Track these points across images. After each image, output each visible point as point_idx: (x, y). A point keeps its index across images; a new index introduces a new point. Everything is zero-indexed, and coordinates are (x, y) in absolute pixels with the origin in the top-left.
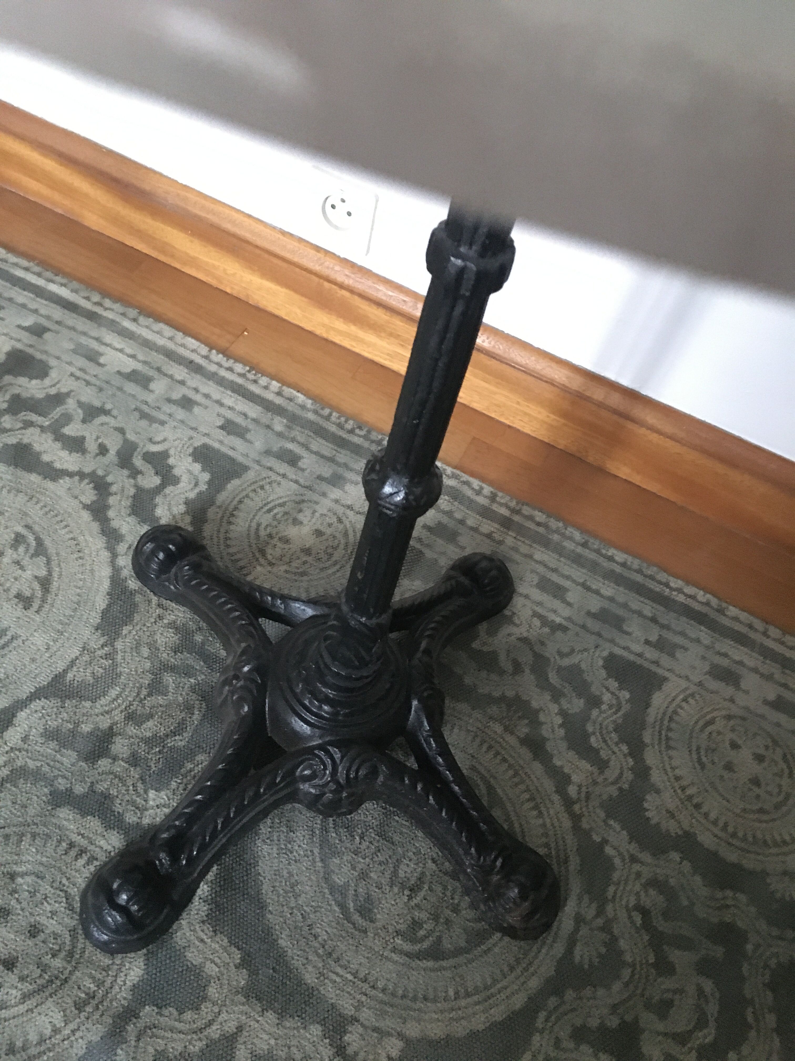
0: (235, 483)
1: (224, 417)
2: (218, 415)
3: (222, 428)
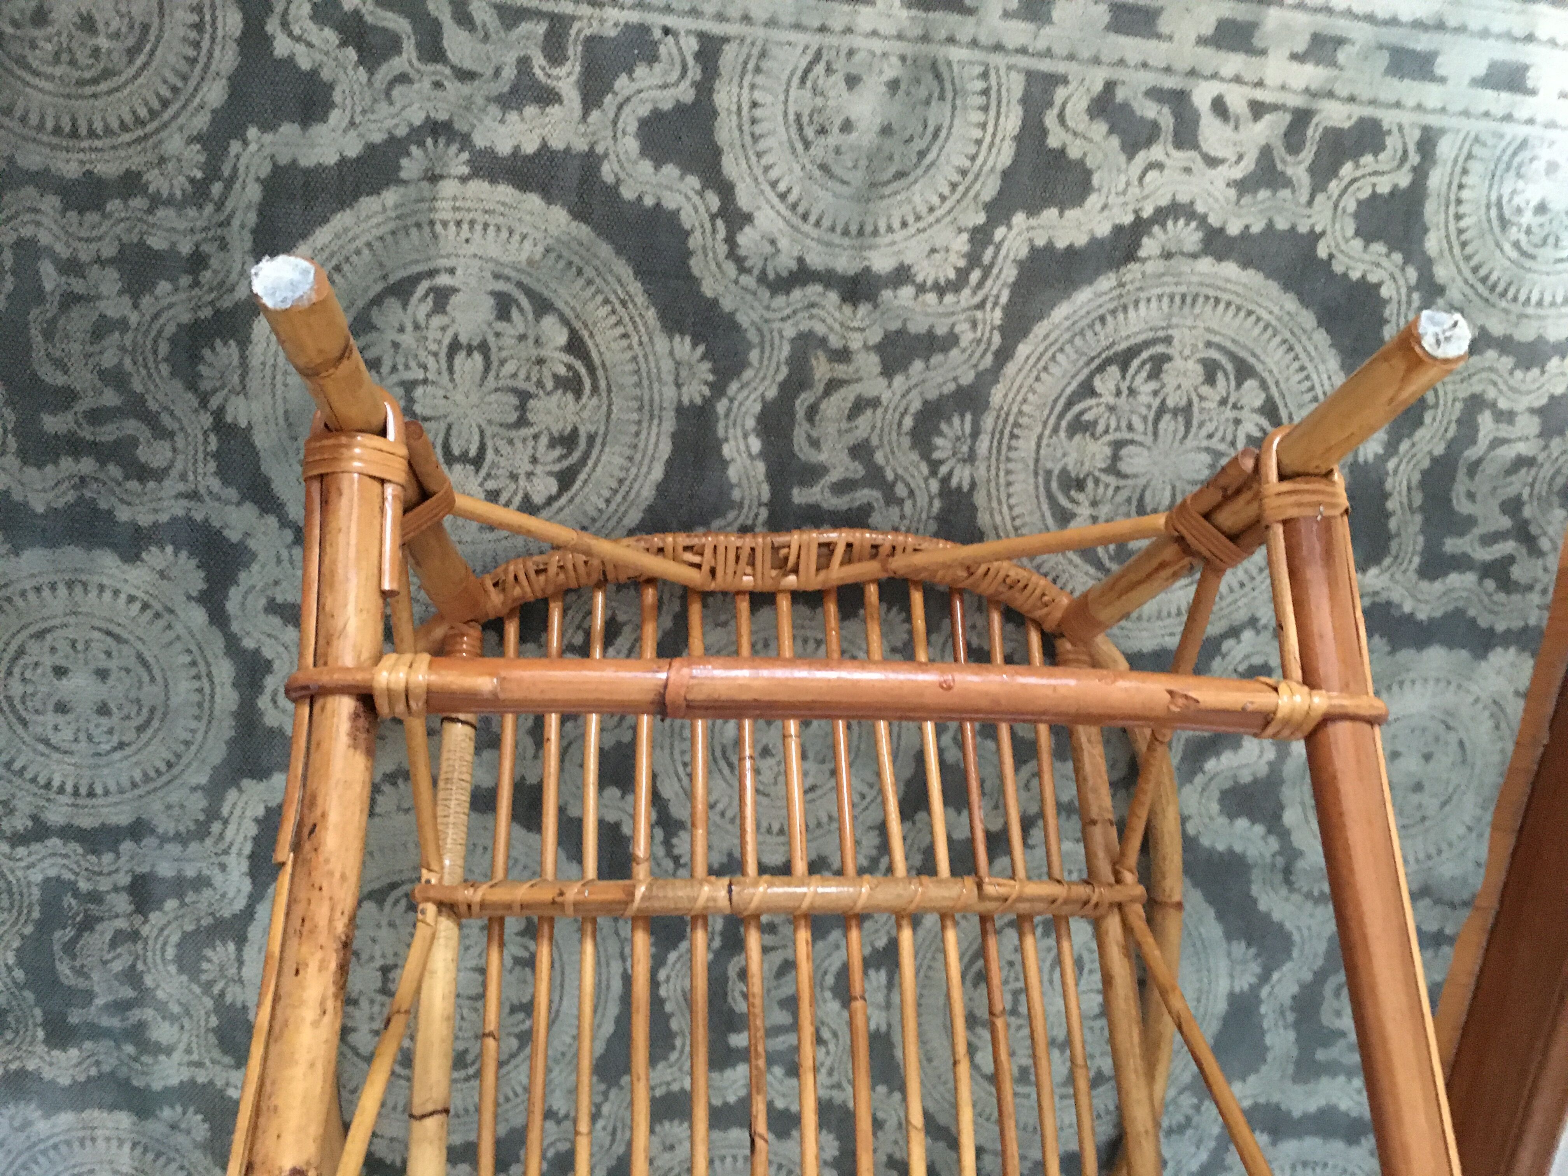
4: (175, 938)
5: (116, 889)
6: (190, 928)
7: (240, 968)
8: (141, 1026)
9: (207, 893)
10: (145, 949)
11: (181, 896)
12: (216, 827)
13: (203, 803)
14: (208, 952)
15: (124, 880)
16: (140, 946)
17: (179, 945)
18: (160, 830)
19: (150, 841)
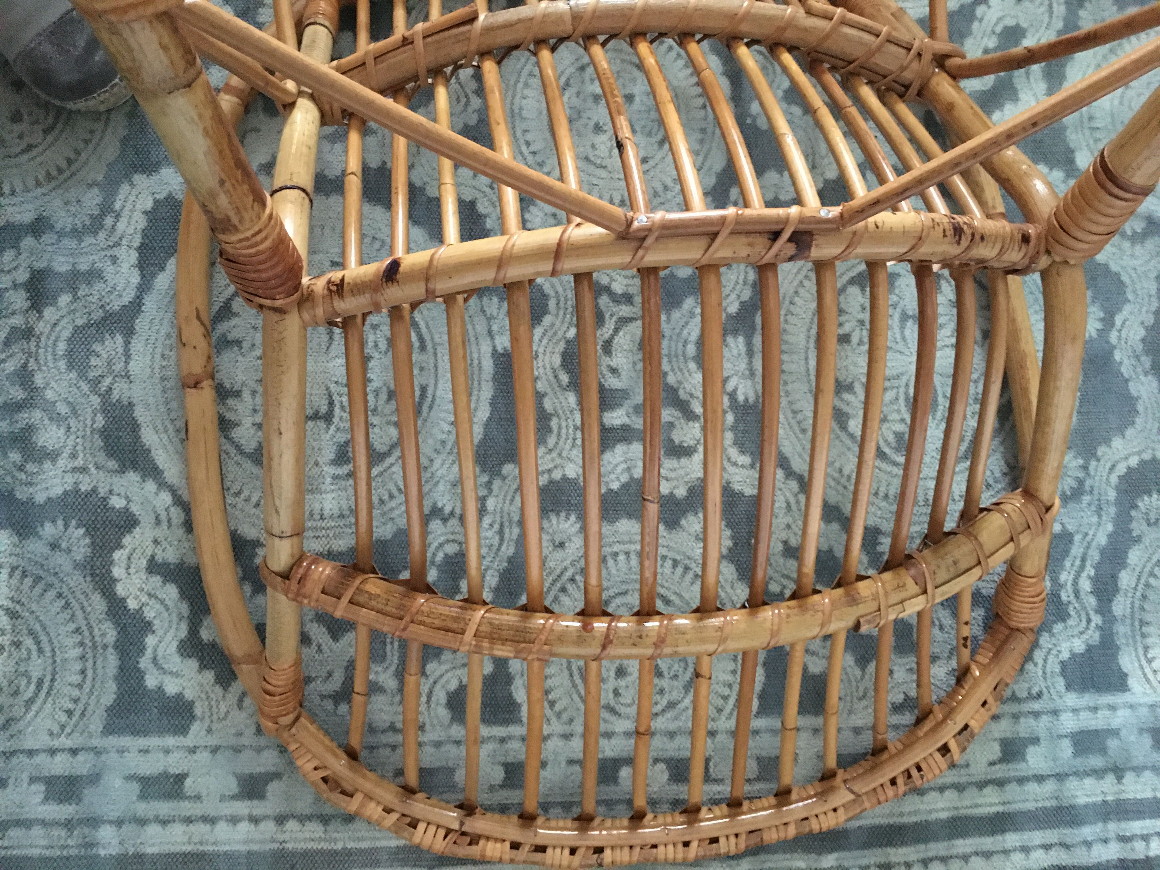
0: (109, 697)
1: (189, 798)
2: (198, 798)
3: (181, 778)
4: (66, 334)
5: (15, 286)
6: (80, 322)
7: (127, 363)
8: (30, 429)
9: (99, 286)
10: (38, 346)
11: (74, 290)
12: (109, 221)
13: (99, 200)
14: (97, 347)
15: (23, 276)
16: (33, 344)
17: (69, 340)
18: (58, 226)
19: (48, 238)
